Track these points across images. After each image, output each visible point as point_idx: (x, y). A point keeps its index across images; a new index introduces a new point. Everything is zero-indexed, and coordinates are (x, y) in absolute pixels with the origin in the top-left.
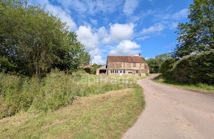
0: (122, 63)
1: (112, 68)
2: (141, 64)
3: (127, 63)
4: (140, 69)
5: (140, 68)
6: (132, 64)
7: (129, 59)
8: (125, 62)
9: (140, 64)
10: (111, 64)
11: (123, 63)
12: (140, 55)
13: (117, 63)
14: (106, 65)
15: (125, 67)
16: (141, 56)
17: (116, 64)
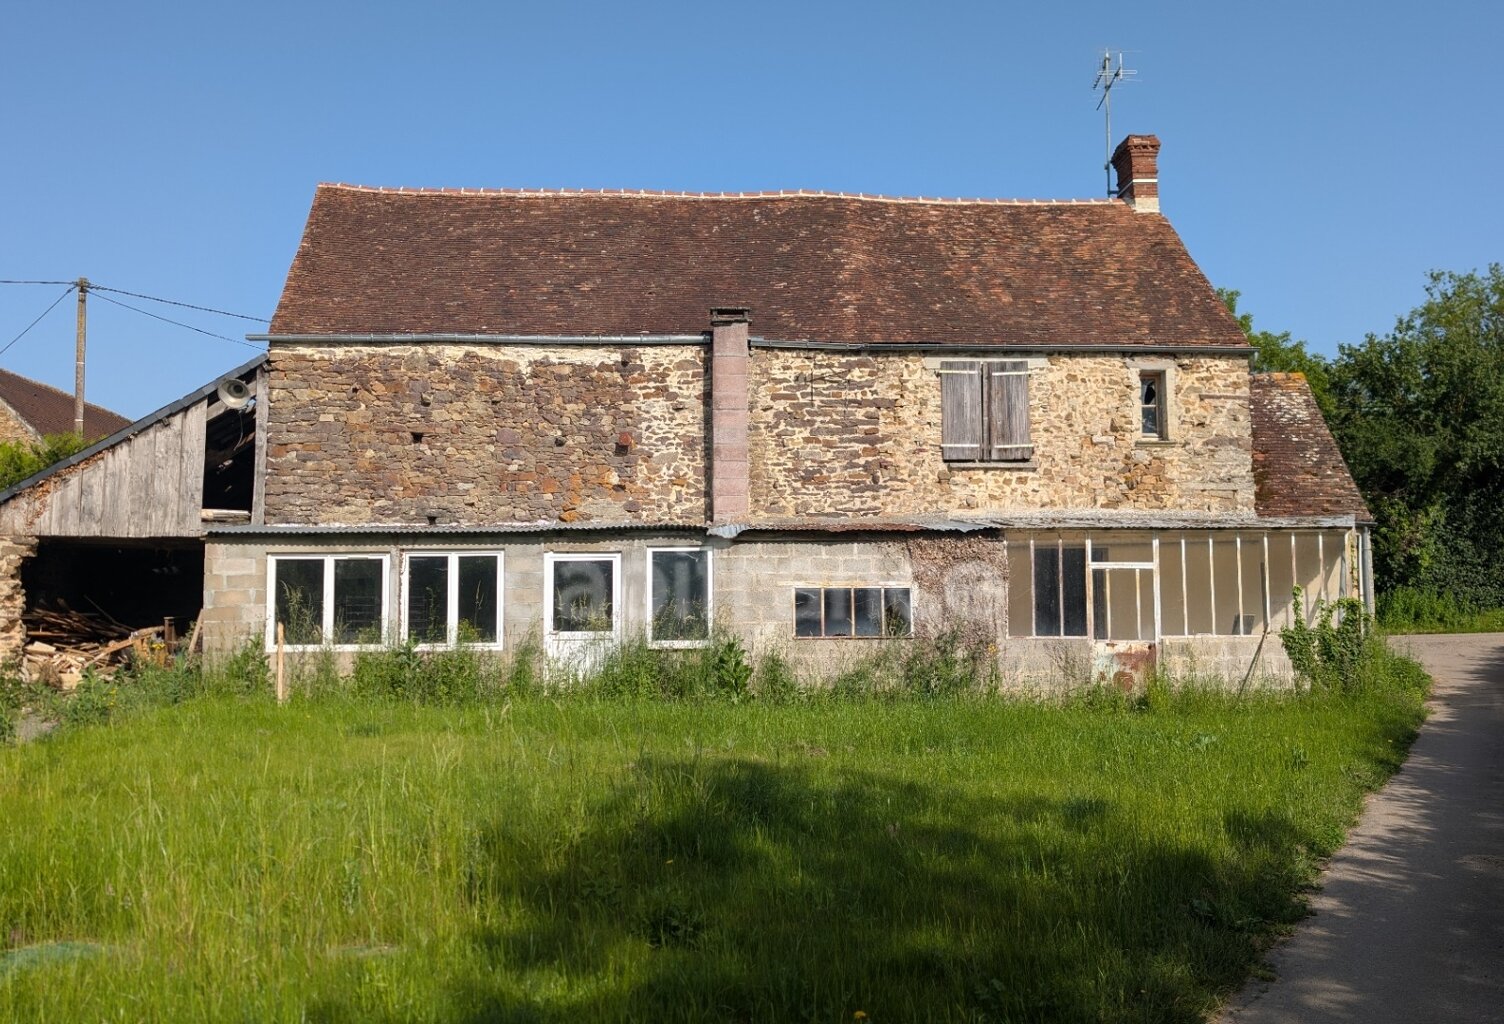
0: (648, 357)
1: (373, 483)
2: (1153, 388)
3: (787, 366)
4: (1130, 513)
5: (1133, 479)
6: (921, 372)
7: (858, 259)
8: (733, 340)
9: (1132, 372)
10: (358, 377)
11: (671, 358)
12: (1126, 190)
13: (522, 358)
14: (197, 422)
15: (731, 476)
16: (1145, 205)
17: (500, 375)
